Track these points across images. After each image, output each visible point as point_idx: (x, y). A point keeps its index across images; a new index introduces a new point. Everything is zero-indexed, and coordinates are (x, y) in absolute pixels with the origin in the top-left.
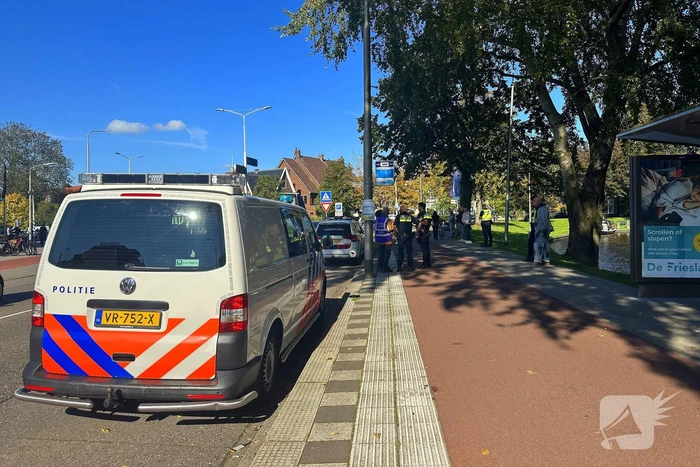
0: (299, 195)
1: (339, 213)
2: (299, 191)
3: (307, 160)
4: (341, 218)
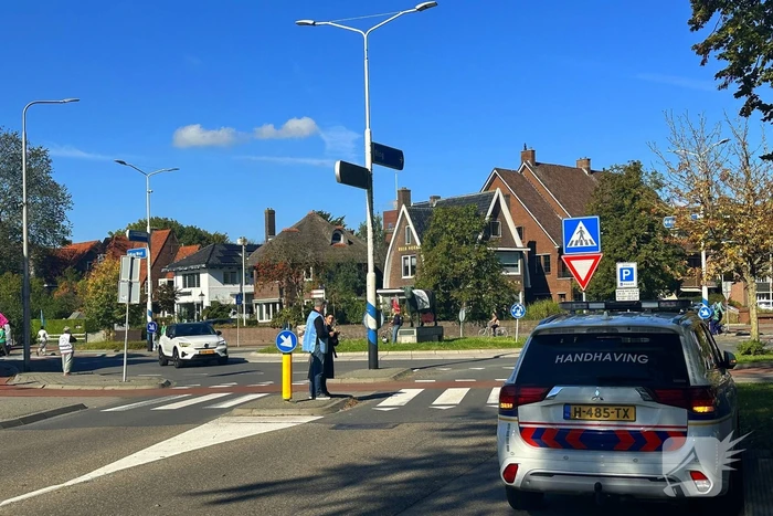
0: (532, 254)
1: (628, 291)
2: (532, 245)
3: (549, 171)
4: (633, 307)
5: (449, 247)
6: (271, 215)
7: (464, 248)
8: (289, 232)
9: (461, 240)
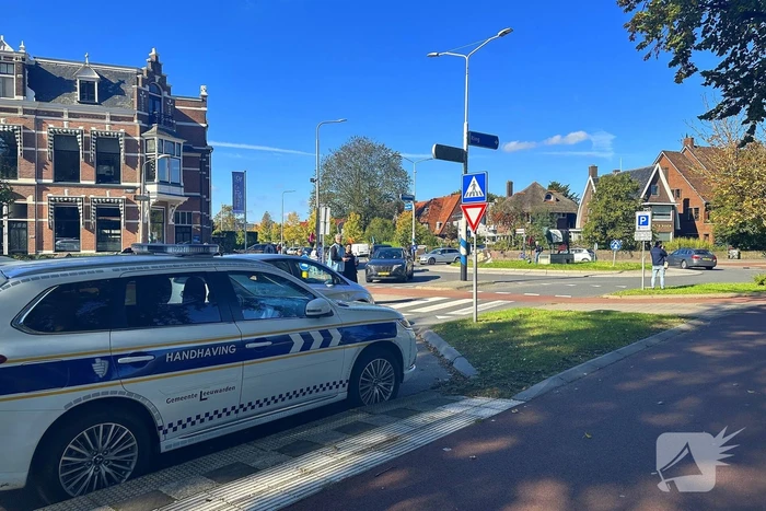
0: (686, 207)
1: (643, 233)
2: (686, 200)
5: (608, 202)
6: (510, 184)
7: (619, 203)
8: (519, 194)
9: (617, 197)
